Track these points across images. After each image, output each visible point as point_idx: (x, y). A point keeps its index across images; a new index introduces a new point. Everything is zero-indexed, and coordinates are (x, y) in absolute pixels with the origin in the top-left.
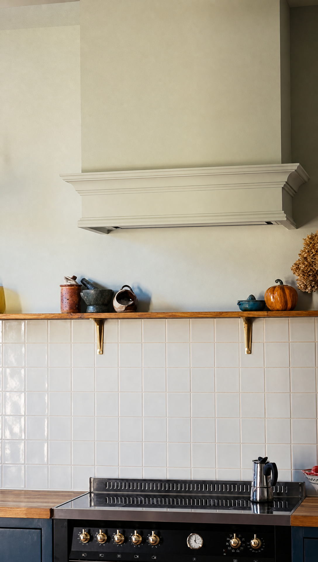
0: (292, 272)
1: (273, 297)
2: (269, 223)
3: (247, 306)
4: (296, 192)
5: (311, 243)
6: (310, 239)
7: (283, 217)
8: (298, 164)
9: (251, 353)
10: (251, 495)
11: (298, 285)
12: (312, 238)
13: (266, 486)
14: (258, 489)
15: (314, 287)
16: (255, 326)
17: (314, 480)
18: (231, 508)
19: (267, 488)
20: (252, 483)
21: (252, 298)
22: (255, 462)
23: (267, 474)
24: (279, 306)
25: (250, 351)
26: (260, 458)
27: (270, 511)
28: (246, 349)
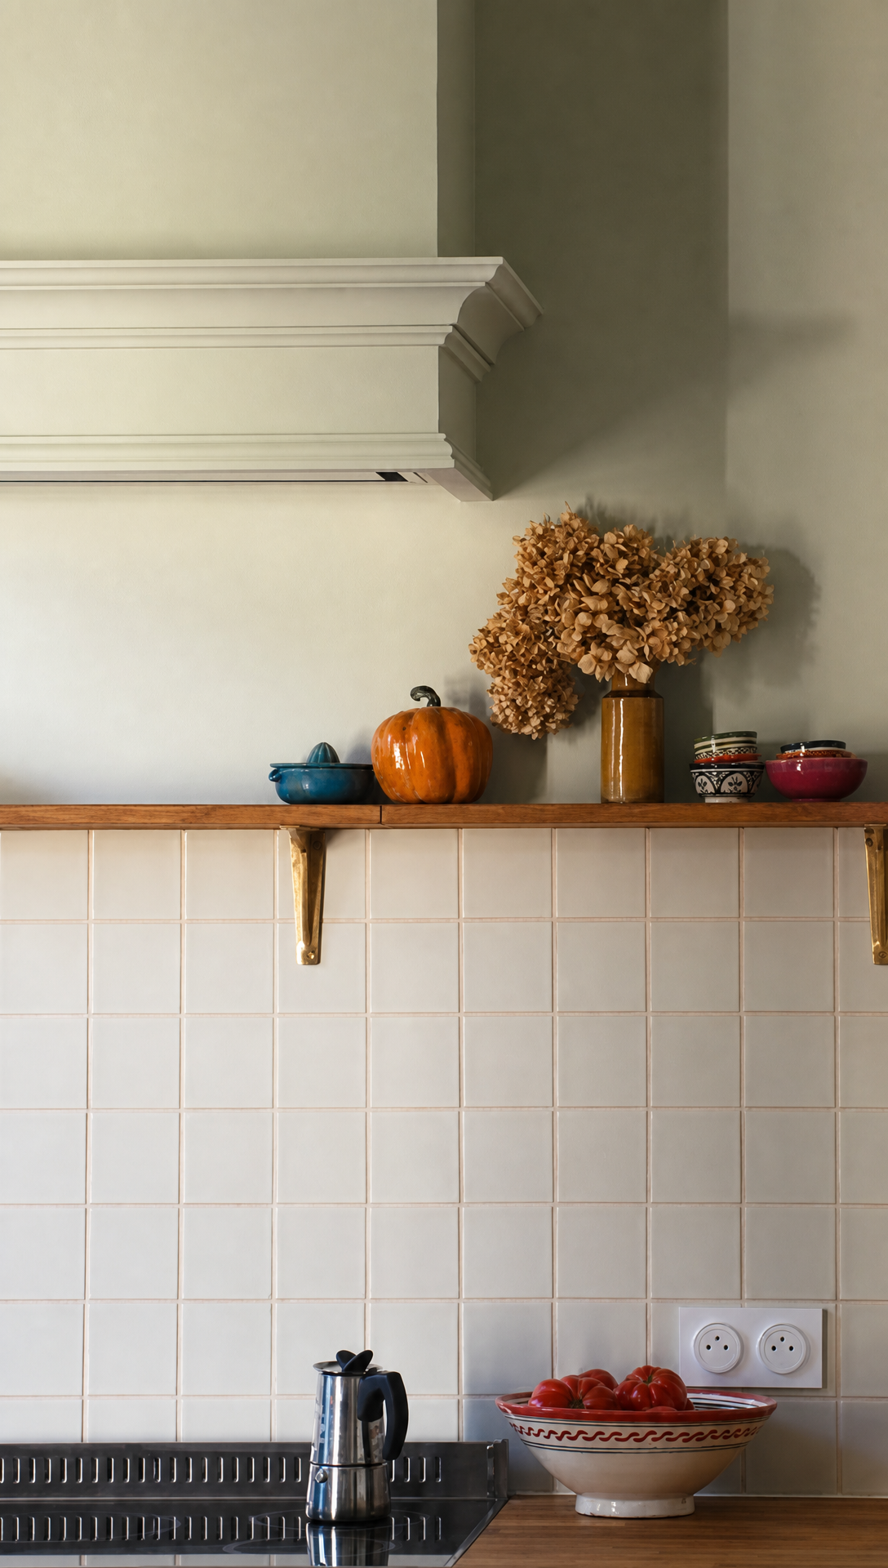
0: (470, 660)
1: (403, 754)
2: (391, 477)
3: (307, 786)
4: (490, 364)
5: (542, 554)
6: (540, 538)
7: (442, 455)
8: (500, 260)
9: (318, 961)
10: (306, 1496)
11: (495, 710)
12: (545, 536)
13: (363, 1462)
14: (335, 1472)
15: (551, 715)
16: (336, 858)
17: (538, 1435)
18: (233, 1546)
19: (369, 1465)
20: (313, 1449)
21: (326, 754)
22: (325, 1370)
23: (370, 1412)
24: (421, 786)
25: (313, 955)
26: (343, 1356)
27: (377, 1552)
28: (301, 946)
